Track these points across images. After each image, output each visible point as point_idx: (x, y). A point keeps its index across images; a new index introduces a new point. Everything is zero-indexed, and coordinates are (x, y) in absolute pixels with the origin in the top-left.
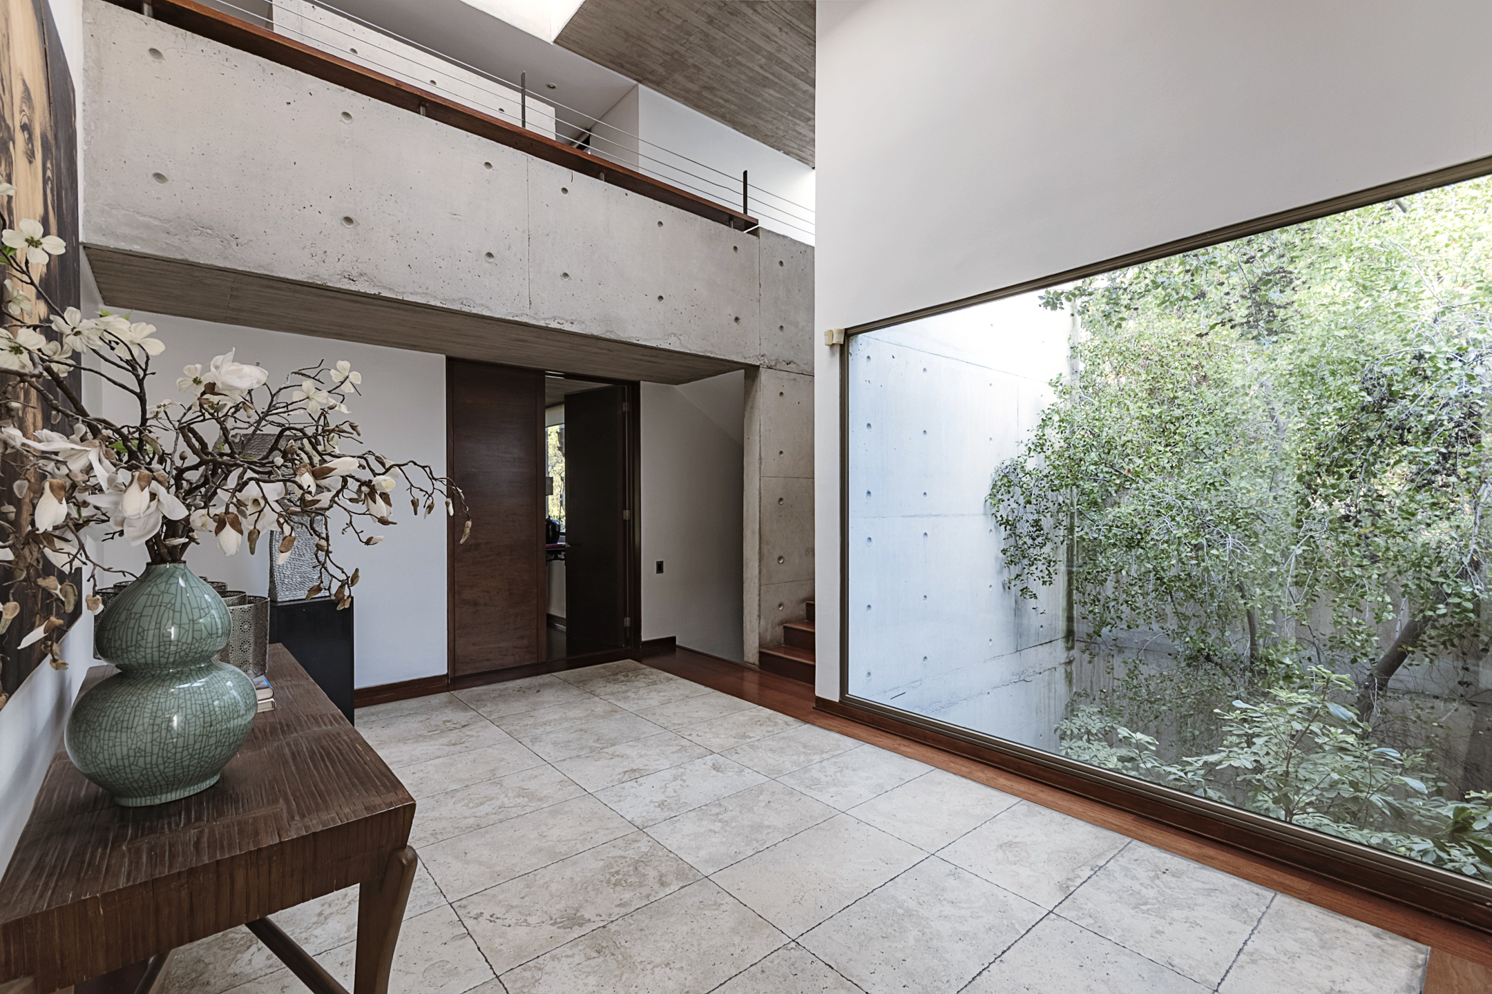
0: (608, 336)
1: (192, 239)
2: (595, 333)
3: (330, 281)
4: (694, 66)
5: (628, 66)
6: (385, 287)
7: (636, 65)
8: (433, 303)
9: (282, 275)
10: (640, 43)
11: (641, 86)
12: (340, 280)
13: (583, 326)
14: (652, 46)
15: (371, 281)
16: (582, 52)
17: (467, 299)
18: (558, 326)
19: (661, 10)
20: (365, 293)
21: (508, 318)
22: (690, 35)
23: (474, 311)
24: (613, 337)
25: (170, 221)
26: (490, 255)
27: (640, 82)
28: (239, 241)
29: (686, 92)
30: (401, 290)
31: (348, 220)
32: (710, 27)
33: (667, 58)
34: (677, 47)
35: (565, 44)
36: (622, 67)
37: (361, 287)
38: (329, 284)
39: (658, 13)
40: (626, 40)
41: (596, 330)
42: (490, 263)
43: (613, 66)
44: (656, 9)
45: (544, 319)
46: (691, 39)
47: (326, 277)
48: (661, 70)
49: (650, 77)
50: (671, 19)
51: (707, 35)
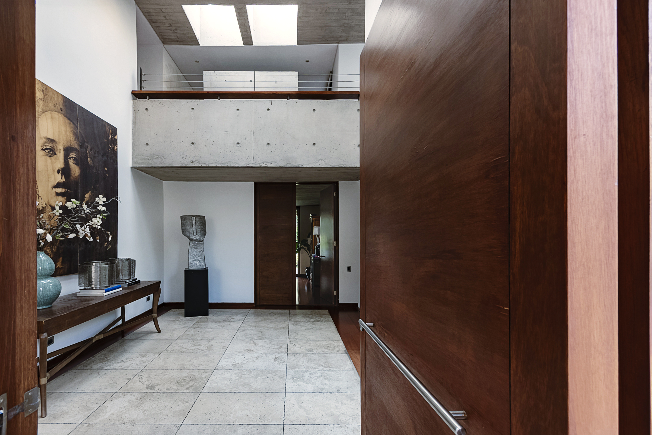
0: (288, 166)
1: (154, 160)
2: (282, 165)
3: (187, 165)
4: (356, 25)
5: (329, 39)
6: (203, 163)
7: (333, 37)
8: (218, 166)
9: (175, 166)
10: (327, 28)
11: (340, 45)
12: (190, 164)
13: (276, 164)
14: (333, 26)
15: (199, 162)
16: (309, 43)
17: (230, 162)
18: (265, 166)
19: (326, 10)
20: (197, 166)
21: (244, 166)
22: (345, 13)
23: (232, 166)
24: (290, 166)
25: (149, 156)
26: (238, 143)
27: (338, 43)
28: (164, 158)
29: (360, 38)
30: (208, 163)
31: (193, 143)
32: (351, 5)
33: (343, 28)
34: (343, 21)
35: (302, 43)
36: (327, 41)
37: (197, 165)
38: (187, 166)
39: (326, 12)
40: (322, 30)
41: (282, 164)
42: (238, 146)
43: (324, 42)
44: (324, 11)
45: (259, 164)
46: (347, 14)
47: (186, 164)
48: (343, 34)
49: (341, 39)
50: (333, 12)
51: (352, 9)
